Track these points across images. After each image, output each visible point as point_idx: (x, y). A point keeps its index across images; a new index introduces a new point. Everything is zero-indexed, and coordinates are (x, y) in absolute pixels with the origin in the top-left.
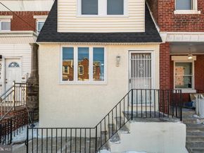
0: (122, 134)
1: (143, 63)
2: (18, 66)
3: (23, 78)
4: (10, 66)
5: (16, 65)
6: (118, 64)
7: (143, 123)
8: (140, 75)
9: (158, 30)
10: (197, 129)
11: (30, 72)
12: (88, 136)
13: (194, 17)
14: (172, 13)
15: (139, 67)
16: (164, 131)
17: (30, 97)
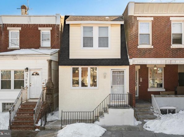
0: (105, 115)
1: (119, 77)
2: (38, 75)
3: (43, 83)
4: (33, 75)
5: (37, 74)
6: (105, 77)
7: (115, 109)
8: (117, 83)
9: (129, 57)
10: (148, 114)
11: (47, 79)
12: (87, 119)
13: (150, 49)
14: (136, 47)
15: (117, 79)
16: (124, 113)
17: (47, 96)
